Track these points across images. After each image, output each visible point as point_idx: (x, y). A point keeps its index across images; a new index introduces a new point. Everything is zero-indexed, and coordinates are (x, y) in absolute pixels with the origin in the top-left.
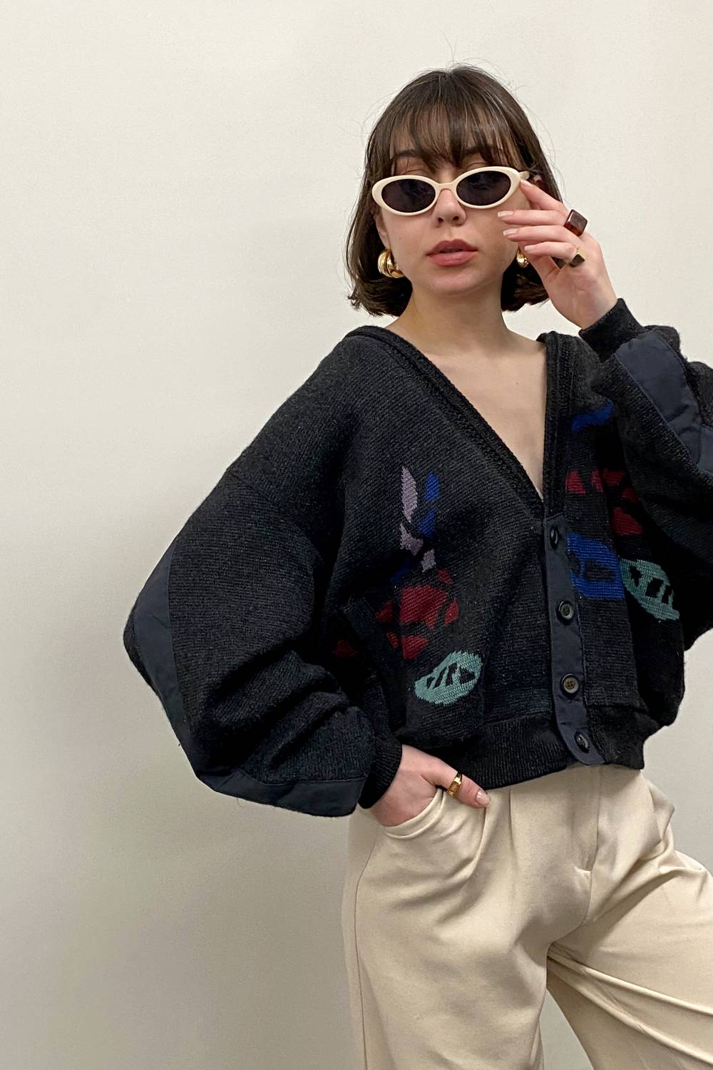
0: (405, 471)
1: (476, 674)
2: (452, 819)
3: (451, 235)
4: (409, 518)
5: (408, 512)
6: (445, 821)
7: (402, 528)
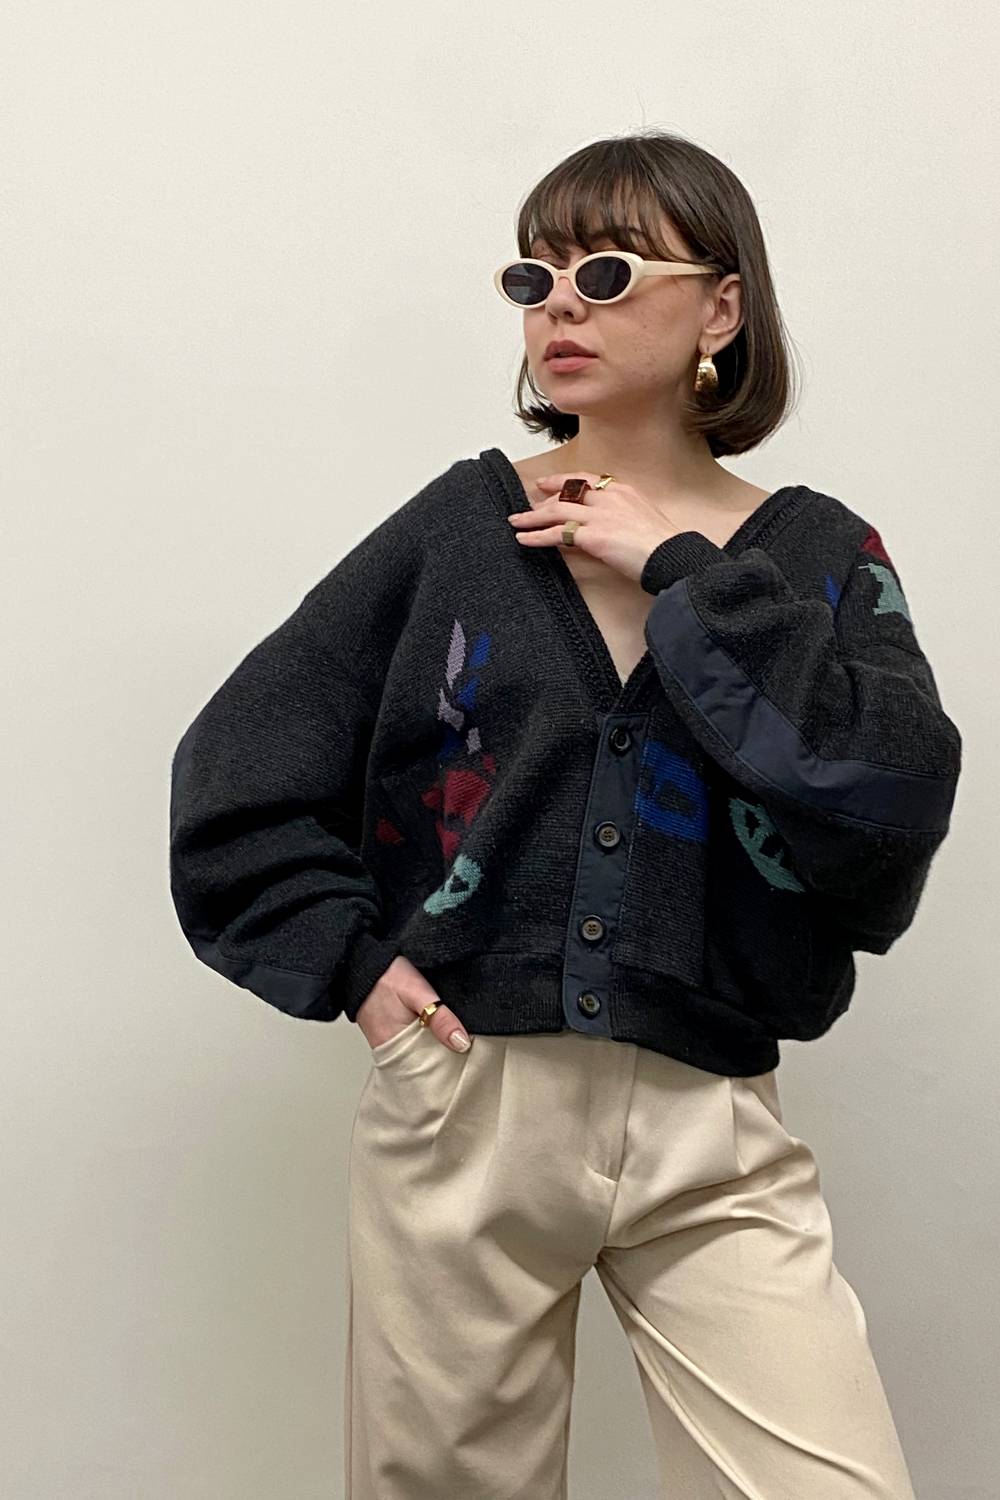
0: (457, 626)
1: (470, 886)
2: (425, 1057)
3: (562, 334)
4: (450, 683)
5: (451, 676)
6: (414, 1056)
7: (442, 694)
